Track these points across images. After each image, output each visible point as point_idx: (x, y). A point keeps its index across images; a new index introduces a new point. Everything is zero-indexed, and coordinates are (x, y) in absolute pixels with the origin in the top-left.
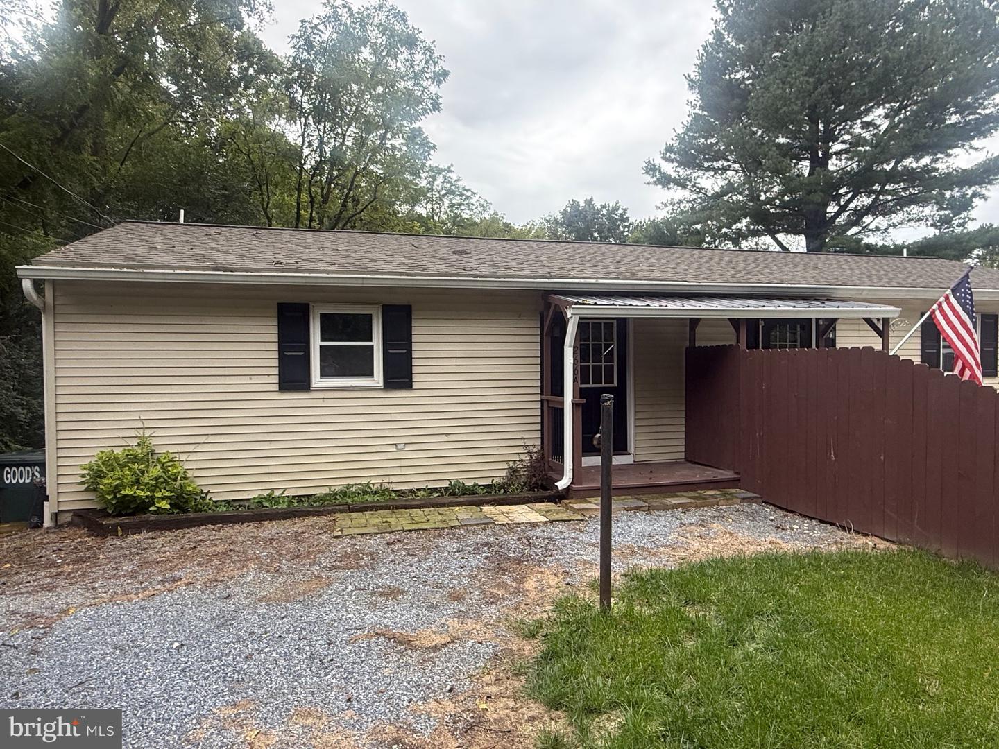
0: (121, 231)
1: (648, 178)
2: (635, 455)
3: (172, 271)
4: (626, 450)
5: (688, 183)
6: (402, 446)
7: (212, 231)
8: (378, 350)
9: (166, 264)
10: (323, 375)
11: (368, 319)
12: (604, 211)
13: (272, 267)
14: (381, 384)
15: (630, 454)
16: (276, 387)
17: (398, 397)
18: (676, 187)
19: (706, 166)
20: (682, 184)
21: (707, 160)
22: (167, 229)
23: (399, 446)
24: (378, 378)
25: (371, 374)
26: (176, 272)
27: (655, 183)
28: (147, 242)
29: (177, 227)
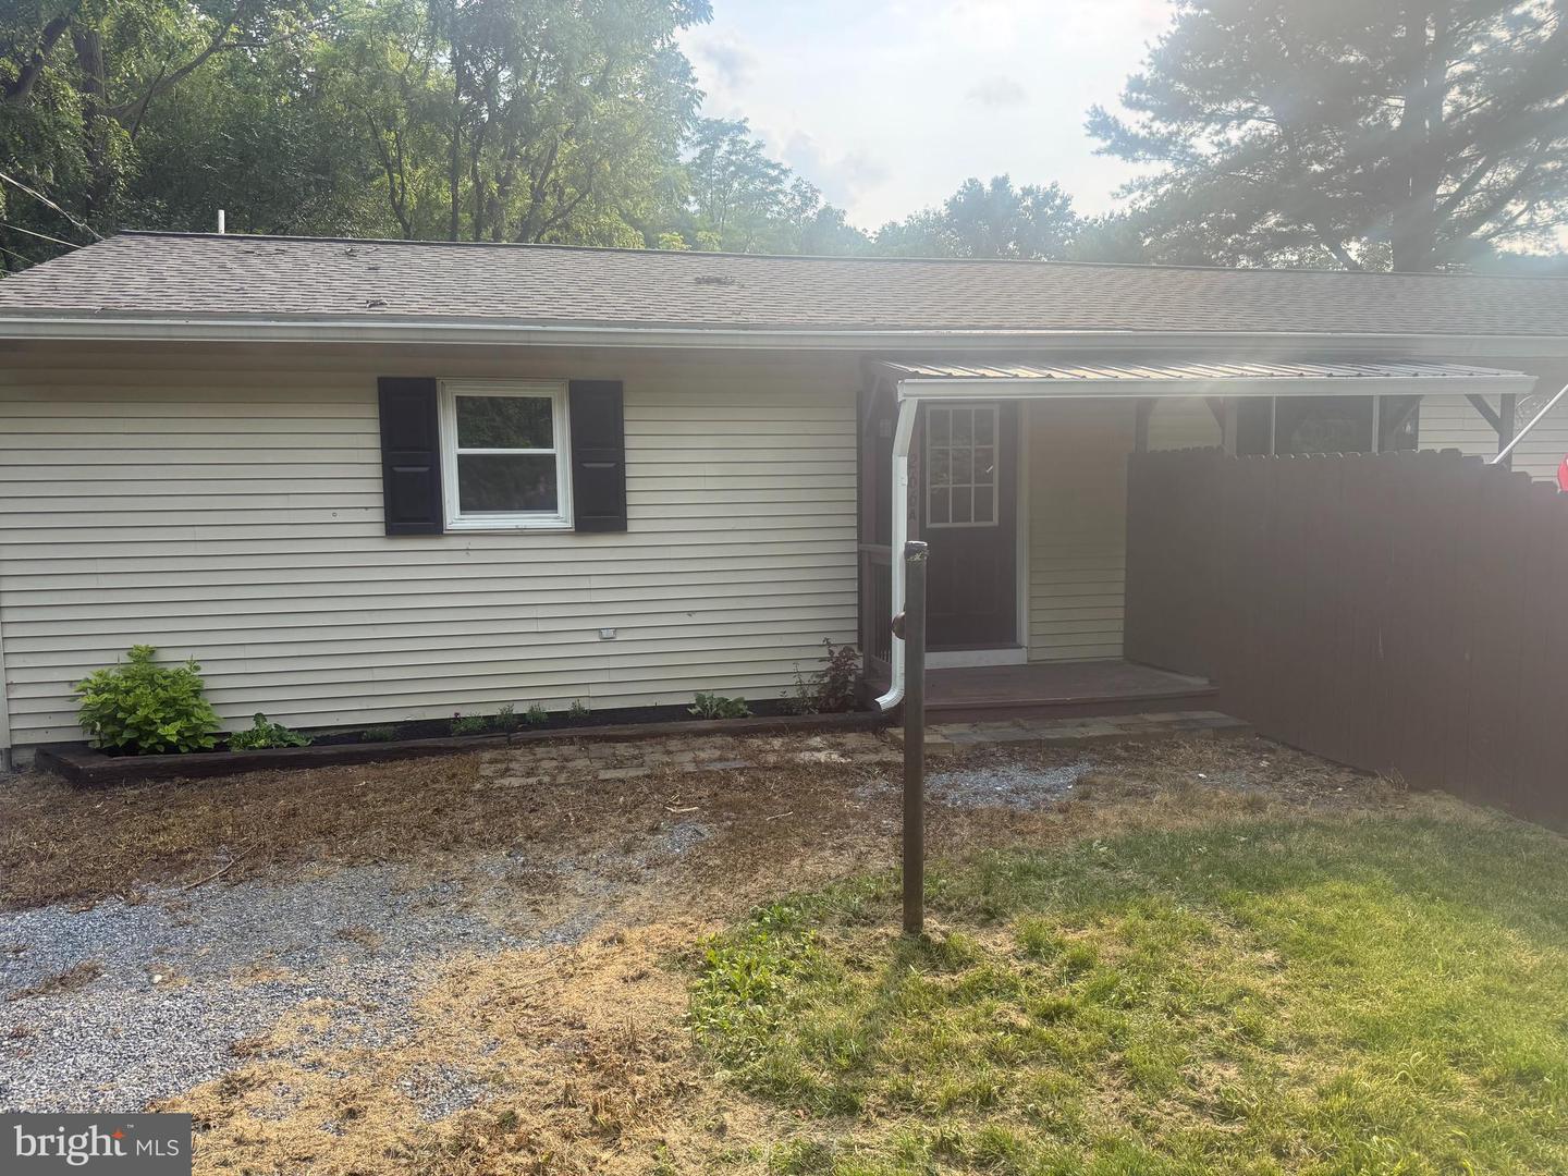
0: (109, 250)
1: (1097, 143)
2: (1030, 649)
3: (184, 322)
4: (1015, 640)
5: (1171, 147)
6: (611, 633)
7: (271, 247)
8: (565, 462)
9: (174, 308)
10: (466, 506)
11: (545, 408)
12: (1029, 202)
13: (364, 311)
14: (570, 524)
15: (1021, 647)
16: (379, 530)
17: (602, 545)
18: (1148, 156)
19: (1207, 111)
20: (1159, 147)
21: (1210, 100)
22: (189, 247)
23: (605, 634)
24: (564, 514)
25: (553, 506)
26: (191, 322)
27: (1110, 151)
28: (150, 270)
29: (211, 242)
